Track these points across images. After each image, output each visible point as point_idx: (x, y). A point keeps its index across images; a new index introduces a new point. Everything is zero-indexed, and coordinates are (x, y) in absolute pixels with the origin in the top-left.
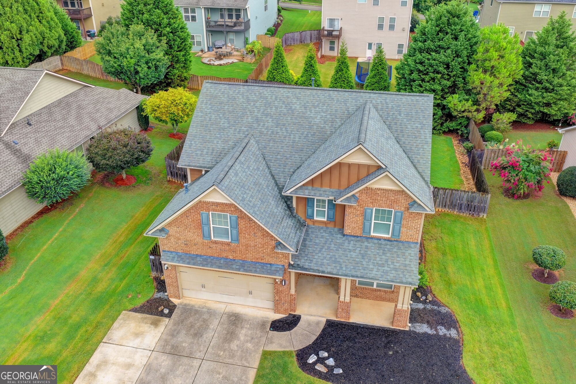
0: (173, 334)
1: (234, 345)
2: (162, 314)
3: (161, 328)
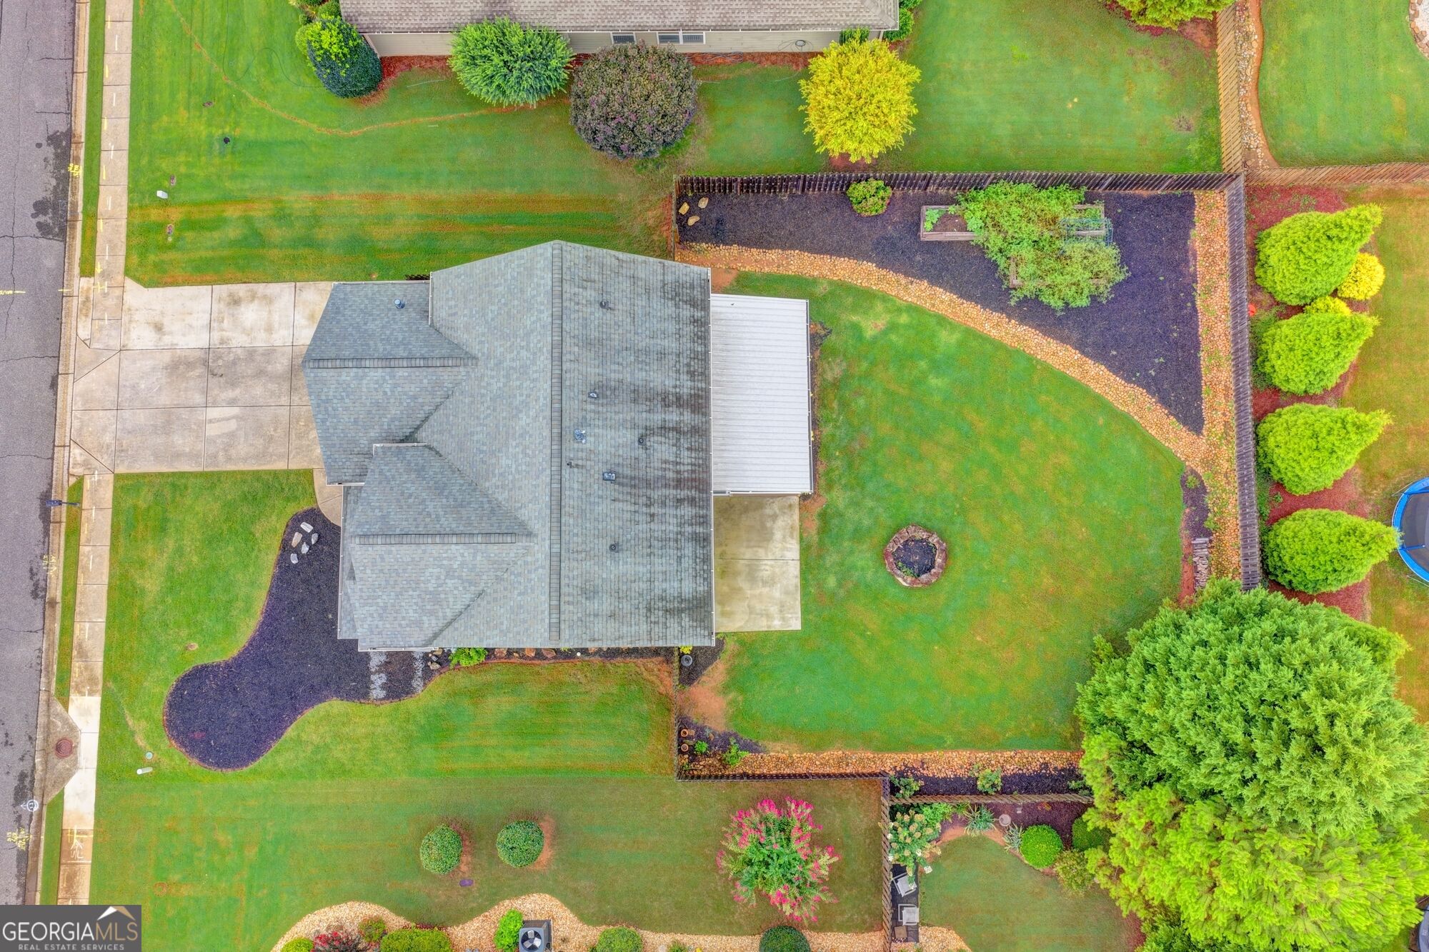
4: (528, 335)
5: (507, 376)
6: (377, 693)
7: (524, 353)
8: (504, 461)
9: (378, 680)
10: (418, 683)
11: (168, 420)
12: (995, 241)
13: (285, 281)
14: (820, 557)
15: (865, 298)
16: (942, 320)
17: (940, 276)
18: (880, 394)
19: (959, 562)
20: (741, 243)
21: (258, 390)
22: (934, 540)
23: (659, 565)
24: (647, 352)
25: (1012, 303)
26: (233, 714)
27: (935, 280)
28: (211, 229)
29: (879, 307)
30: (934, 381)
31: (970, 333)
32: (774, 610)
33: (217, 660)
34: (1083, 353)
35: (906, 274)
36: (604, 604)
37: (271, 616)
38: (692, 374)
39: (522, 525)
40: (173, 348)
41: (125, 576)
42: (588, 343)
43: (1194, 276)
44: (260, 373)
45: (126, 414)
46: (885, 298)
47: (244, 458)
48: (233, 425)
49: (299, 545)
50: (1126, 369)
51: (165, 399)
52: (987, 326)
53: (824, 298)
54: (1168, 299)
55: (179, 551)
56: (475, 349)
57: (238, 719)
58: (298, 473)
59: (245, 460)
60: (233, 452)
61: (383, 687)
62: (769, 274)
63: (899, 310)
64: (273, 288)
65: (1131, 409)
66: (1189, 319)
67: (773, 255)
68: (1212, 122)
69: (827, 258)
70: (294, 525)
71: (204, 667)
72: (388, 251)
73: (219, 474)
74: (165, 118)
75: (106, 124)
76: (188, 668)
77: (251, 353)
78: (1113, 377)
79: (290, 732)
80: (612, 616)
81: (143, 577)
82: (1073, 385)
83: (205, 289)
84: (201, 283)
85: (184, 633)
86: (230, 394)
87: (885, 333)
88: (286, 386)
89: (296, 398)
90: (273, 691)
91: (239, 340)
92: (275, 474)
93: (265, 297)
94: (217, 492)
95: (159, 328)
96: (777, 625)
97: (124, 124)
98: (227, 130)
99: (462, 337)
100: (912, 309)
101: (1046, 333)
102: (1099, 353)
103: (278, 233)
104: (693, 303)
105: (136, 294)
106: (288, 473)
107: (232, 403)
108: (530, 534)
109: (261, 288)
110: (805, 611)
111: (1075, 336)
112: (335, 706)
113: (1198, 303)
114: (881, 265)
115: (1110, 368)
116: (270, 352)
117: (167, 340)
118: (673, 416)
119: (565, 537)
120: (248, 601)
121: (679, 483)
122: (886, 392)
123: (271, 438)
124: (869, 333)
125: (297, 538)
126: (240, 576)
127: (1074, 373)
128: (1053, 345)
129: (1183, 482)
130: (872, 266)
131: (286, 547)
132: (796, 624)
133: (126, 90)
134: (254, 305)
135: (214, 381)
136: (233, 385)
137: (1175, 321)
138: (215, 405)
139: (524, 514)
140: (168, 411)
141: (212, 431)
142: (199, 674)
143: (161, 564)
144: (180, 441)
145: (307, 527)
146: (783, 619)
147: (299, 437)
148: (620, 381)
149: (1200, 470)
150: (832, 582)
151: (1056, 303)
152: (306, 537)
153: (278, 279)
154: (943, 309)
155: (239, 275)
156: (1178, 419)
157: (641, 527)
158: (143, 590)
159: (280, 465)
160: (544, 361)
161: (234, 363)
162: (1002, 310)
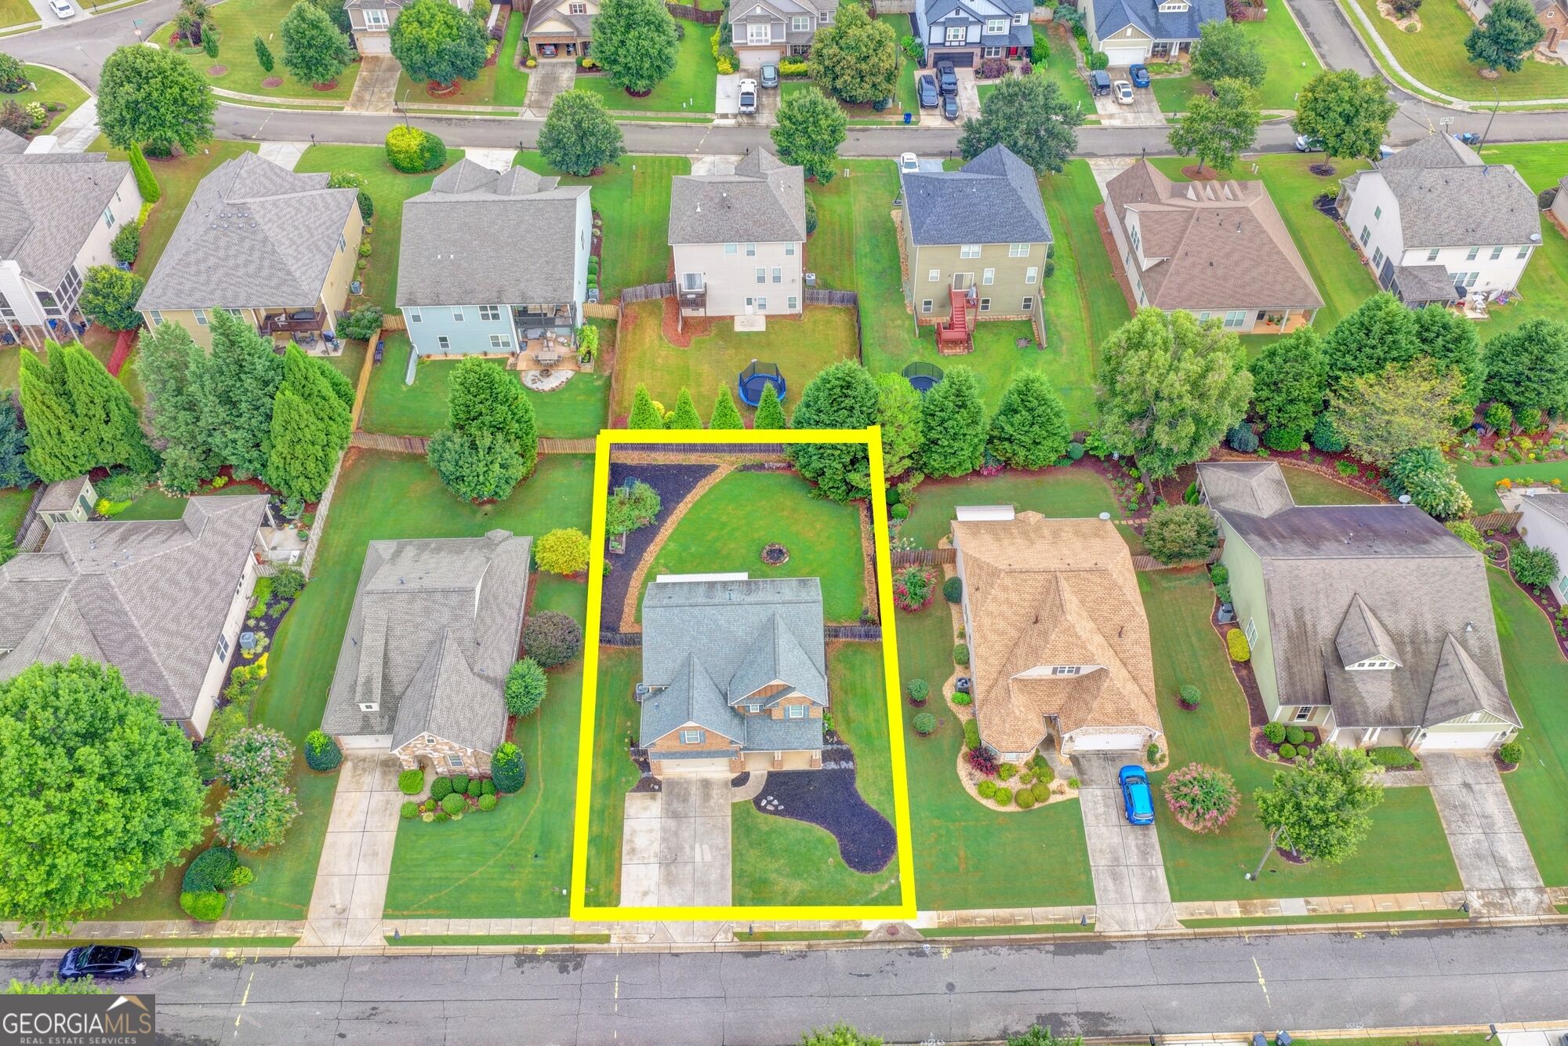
0: (669, 803)
1: (712, 803)
2: (654, 790)
3: (659, 801)
5: (701, 633)
6: (850, 765)
7: (691, 624)
9: (844, 765)
10: (844, 747)
11: (701, 884)
12: (629, 524)
13: (623, 825)
19: (778, 540)
21: (686, 834)
22: (768, 548)
24: (690, 588)
25: (657, 524)
27: (644, 550)
31: (669, 539)
33: (838, 846)
34: (681, 502)
36: (804, 594)
37: (813, 819)
39: (769, 620)
40: (658, 884)
43: (648, 465)
44: (676, 834)
46: (651, 568)
47: (724, 840)
48: (705, 847)
49: (774, 806)
50: (689, 487)
51: (689, 887)
52: (667, 533)
54: (658, 473)
55: (778, 871)
56: (686, 654)
57: (869, 833)
58: (733, 811)
60: (721, 846)
61: (848, 763)
63: (658, 563)
64: (627, 830)
65: (708, 487)
66: (668, 467)
67: (626, 610)
70: (763, 810)
71: (843, 852)
73: (734, 852)
74: (517, 894)
75: (514, 933)
76: (843, 862)
77: (664, 840)
78: (692, 492)
79: (874, 807)
81: (793, 889)
82: (695, 505)
83: (624, 869)
84: (620, 870)
85: (824, 866)
86: (687, 849)
88: (685, 820)
89: (691, 814)
90: (853, 816)
91: (656, 847)
92: (734, 821)
93: (632, 835)
94: (744, 852)
95: (645, 894)
98: (530, 856)
99: (678, 663)
100: (657, 559)
101: (671, 513)
102: (681, 497)
106: (733, 815)
107: (693, 848)
108: (774, 617)
109: (626, 837)
111: (673, 503)
112: (859, 785)
113: (661, 463)
114: (635, 569)
115: (688, 493)
116: (664, 830)
117: (653, 888)
120: (803, 830)
123: (714, 826)
125: (770, 808)
126: (791, 836)
127: (690, 505)
129: (740, 471)
130: (635, 573)
131: (776, 812)
133: (494, 921)
134: (636, 840)
135: (680, 859)
136: (682, 848)
137: (669, 471)
138: (694, 858)
140: (696, 884)
141: (708, 858)
142: (846, 855)
143: (785, 881)
144: (714, 875)
145: (764, 803)
147: (714, 811)
148: (704, 594)
149: (736, 466)
152: (769, 802)
153: (621, 828)
155: (619, 849)
156: (712, 472)
158: (801, 889)
159: (729, 819)
161: (669, 849)
162: (660, 528)
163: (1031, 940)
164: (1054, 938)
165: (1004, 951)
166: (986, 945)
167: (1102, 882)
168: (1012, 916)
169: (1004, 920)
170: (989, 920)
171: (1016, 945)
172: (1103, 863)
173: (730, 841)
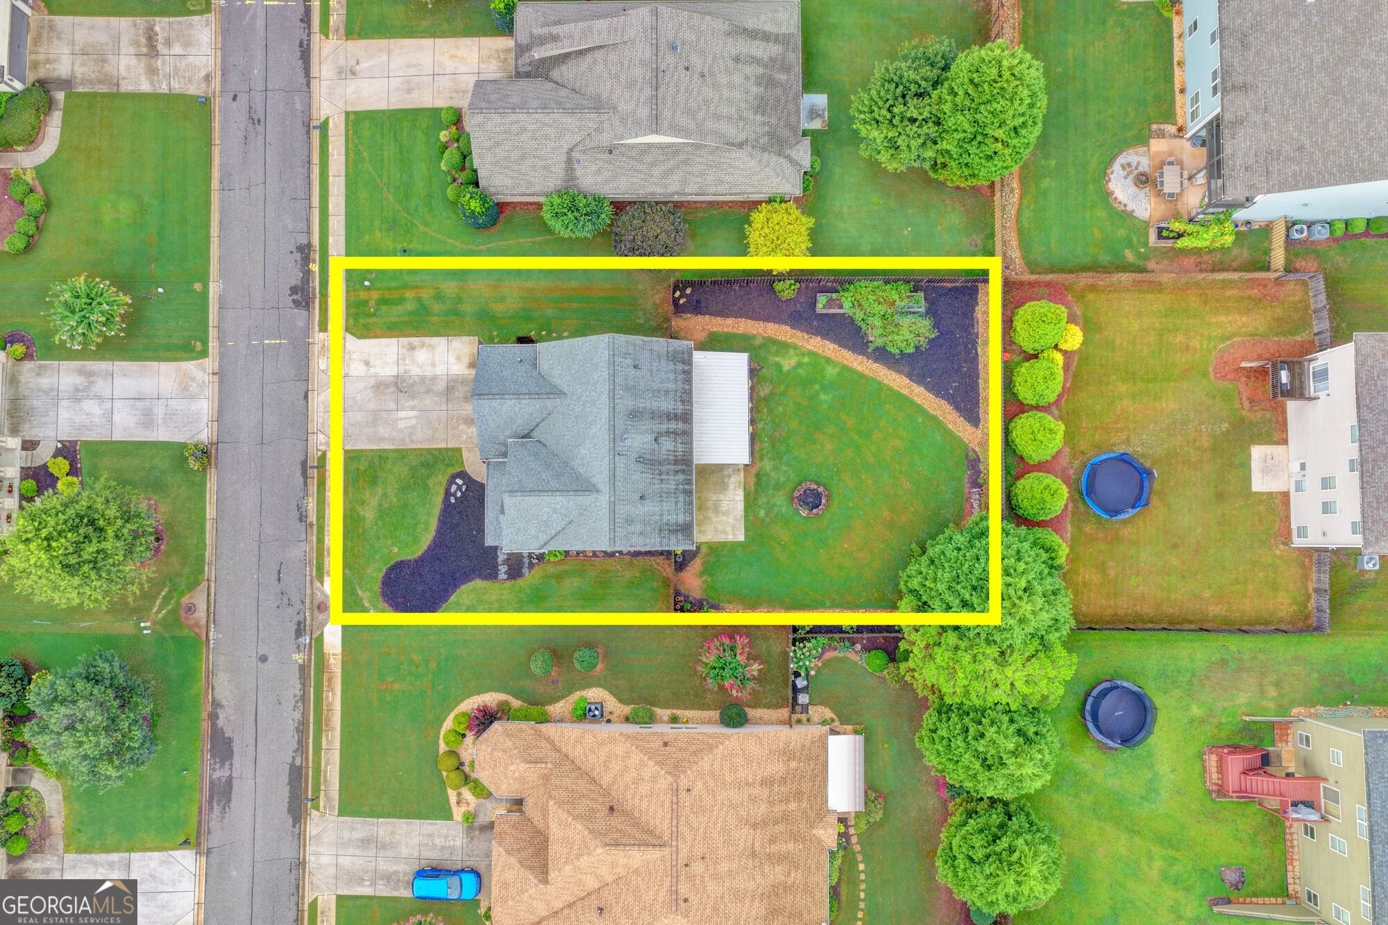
0: (464, 382)
1: (463, 427)
3: (467, 372)
4: (595, 383)
5: (584, 405)
6: (502, 576)
7: (593, 393)
8: (583, 451)
9: (503, 569)
10: (525, 571)
11: (375, 418)
12: (859, 315)
13: (441, 336)
14: (756, 499)
15: (783, 347)
16: (828, 360)
17: (827, 334)
18: (791, 405)
19: (835, 503)
20: (710, 314)
21: (428, 401)
22: (821, 490)
23: (666, 506)
24: (659, 391)
25: (870, 350)
26: (420, 588)
27: (825, 336)
28: (396, 304)
29: (792, 352)
30: (823, 397)
31: (845, 367)
32: (729, 529)
33: (409, 558)
34: (911, 379)
35: (808, 333)
36: (637, 528)
37: (440, 532)
38: (683, 401)
39: (594, 486)
40: (376, 376)
41: (353, 509)
42: (628, 388)
43: (977, 334)
44: (429, 391)
45: (350, 414)
46: (795, 347)
47: (422, 442)
48: (414, 422)
49: (455, 492)
50: (938, 390)
51: (372, 406)
52: (855, 364)
53: (760, 347)
54: (961, 348)
55: (385, 495)
56: (565, 389)
57: (423, 591)
58: (453, 450)
59: (421, 442)
60: (414, 438)
61: (506, 573)
62: (727, 333)
63: (803, 355)
64: (435, 340)
65: (938, 413)
66: (973, 360)
67: (730, 321)
68: (990, 242)
69: (761, 323)
70: (452, 480)
71: (402, 562)
72: (503, 318)
73: (407, 450)
74: (367, 237)
75: (331, 239)
76: (392, 562)
77: (423, 379)
78: (928, 394)
79: (453, 598)
80: (641, 533)
81: (363, 510)
82: (905, 399)
83: (394, 340)
84: (391, 337)
85: (389, 542)
86: (412, 403)
87: (795, 368)
88: (444, 399)
89: (450, 406)
90: (443, 575)
91: (415, 371)
92: (440, 450)
93: (430, 345)
94: (406, 460)
95: (367, 363)
96: (730, 538)
97: (342, 239)
98: (405, 244)
99: (557, 381)
100: (811, 353)
101: (890, 368)
102: (919, 378)
103: (437, 307)
104: (684, 362)
105: (354, 343)
106: (447, 450)
107: (412, 408)
108: (598, 491)
109: (427, 340)
110: (747, 529)
111: (907, 369)
112: (478, 584)
113: (979, 350)
114: (793, 327)
115: (926, 389)
116: (434, 378)
117: (372, 370)
118: (673, 426)
119: (617, 493)
120: (427, 523)
121: (676, 462)
122: (795, 403)
123: (436, 429)
124: (786, 368)
125: (454, 488)
126: (421, 510)
127: (905, 392)
128: (894, 375)
129: (967, 456)
130: (788, 328)
131: (448, 493)
132: (741, 538)
133: (342, 219)
134: (424, 350)
135: (401, 395)
136: (413, 397)
137: (965, 361)
138: (402, 410)
139: (594, 480)
140: (375, 413)
141: (401, 425)
142: (398, 567)
143: (374, 502)
144: (383, 431)
145: (459, 482)
146: (734, 534)
147: (453, 429)
148: (645, 408)
149: (977, 449)
150: (762, 513)
151: (894, 351)
152: (459, 487)
153: (437, 334)
154: (829, 354)
155: (414, 332)
156: (965, 419)
157: (657, 486)
158: (364, 518)
159: (443, 445)
160: (605, 398)
161: (413, 385)
162: (864, 354)
163: (307, 744)
164: (307, 767)
165: (297, 715)
166: (304, 699)
167: (360, 827)
168: (333, 729)
169: (328, 720)
170: (329, 704)
171: (302, 728)
172: (381, 833)
173: (420, 446)
